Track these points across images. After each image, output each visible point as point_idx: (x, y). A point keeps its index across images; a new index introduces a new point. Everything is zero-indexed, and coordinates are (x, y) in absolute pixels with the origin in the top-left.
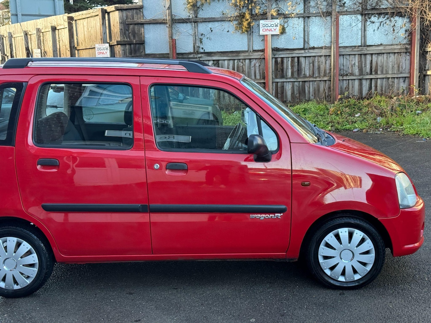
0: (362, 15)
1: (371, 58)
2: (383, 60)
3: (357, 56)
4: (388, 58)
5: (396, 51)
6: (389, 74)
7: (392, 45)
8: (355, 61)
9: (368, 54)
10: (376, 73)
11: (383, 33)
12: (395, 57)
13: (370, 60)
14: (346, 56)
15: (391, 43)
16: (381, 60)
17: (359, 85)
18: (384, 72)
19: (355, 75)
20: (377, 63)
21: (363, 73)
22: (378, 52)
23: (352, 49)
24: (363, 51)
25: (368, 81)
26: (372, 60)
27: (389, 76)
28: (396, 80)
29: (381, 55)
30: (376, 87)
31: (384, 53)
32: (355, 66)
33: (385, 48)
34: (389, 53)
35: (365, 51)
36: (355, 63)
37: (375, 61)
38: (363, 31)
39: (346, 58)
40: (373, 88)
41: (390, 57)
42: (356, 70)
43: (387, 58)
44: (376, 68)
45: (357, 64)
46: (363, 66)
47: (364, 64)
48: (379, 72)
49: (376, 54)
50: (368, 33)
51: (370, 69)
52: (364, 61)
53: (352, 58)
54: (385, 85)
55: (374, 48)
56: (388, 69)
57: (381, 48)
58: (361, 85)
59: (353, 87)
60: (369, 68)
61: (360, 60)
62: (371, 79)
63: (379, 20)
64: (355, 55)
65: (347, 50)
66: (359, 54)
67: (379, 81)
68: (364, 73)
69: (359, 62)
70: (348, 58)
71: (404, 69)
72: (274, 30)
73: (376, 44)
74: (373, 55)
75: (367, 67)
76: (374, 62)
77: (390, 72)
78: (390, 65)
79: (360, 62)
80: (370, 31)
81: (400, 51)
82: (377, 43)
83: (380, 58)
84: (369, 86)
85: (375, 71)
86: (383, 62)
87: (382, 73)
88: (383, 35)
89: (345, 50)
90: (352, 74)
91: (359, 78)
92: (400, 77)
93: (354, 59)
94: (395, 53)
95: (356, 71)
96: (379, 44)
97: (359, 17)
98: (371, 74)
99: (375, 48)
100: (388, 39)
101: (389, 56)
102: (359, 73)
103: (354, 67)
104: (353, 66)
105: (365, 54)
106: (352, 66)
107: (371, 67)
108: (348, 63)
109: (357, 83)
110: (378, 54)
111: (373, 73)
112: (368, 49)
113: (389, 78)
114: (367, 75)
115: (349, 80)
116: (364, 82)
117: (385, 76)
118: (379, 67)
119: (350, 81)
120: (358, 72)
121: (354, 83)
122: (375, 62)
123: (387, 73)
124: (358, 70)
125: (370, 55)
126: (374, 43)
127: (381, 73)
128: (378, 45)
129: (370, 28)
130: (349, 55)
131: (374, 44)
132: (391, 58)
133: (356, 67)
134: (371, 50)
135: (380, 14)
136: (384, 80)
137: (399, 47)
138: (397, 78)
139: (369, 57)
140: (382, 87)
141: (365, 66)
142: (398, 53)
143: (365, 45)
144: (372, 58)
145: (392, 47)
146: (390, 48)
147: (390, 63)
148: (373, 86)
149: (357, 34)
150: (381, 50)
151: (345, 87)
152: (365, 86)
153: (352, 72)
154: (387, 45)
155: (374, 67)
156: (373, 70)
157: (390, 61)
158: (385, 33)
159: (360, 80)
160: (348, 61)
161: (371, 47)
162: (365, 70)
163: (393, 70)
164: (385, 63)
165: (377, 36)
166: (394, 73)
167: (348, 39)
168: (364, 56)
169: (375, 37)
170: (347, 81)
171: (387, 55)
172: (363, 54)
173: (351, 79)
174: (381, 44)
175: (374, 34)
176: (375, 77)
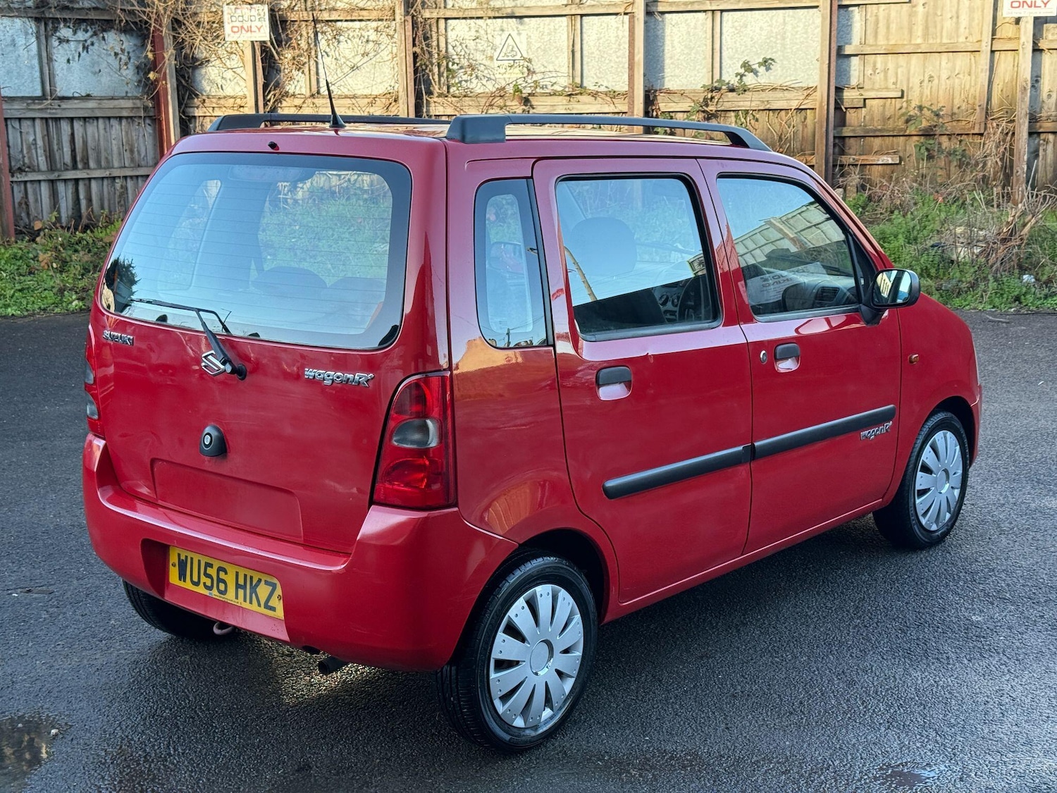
0: (37, 20)
1: (70, 130)
2: (96, 135)
3: (38, 122)
4: (108, 129)
5: (125, 114)
6: (113, 168)
7: (112, 98)
8: (35, 135)
9: (63, 118)
10: (86, 166)
11: (88, 67)
12: (123, 127)
13: (70, 133)
14: (13, 121)
15: (111, 94)
16: (93, 133)
17: (50, 196)
18: (103, 164)
19: (39, 171)
20: (85, 143)
21: (56, 166)
22: (86, 115)
23: (28, 104)
24: (54, 111)
25: (70, 186)
26: (73, 134)
27: (116, 173)
28: (130, 184)
29: (91, 121)
30: (89, 200)
31: (97, 118)
32: (36, 148)
33: (101, 106)
34: (109, 118)
35: (58, 111)
36: (35, 140)
37: (81, 135)
38: (45, 60)
39: (13, 127)
40: (83, 203)
41: (112, 126)
42: (40, 159)
43: (105, 129)
44: (85, 154)
45: (40, 143)
46: (56, 147)
47: (55, 142)
48: (92, 164)
49: (79, 118)
50: (56, 67)
51: (72, 154)
52: (55, 136)
53: (28, 125)
54: (109, 193)
55: (75, 103)
56: (110, 158)
57: (91, 104)
58: (54, 195)
59: (36, 200)
60: (70, 153)
61: (45, 133)
62: (77, 181)
63: (76, 36)
64: (34, 119)
65: (16, 106)
66: (42, 118)
67: (94, 184)
68: (58, 166)
69: (43, 138)
70: (18, 127)
71: (142, 156)
73: (76, 95)
74: (75, 121)
75: (65, 149)
76: (79, 140)
77: (116, 164)
78: (114, 145)
79: (46, 138)
80: (59, 61)
81: (131, 115)
82: (79, 91)
83: (91, 129)
84: (72, 199)
85: (82, 160)
86: (99, 140)
87: (99, 167)
88: (90, 74)
89: (10, 107)
90: (33, 169)
91: (52, 177)
92: (137, 177)
93: (31, 130)
94: (121, 118)
95: (42, 162)
96: (84, 95)
97: (31, 26)
98: (75, 167)
99: (78, 103)
100: (101, 84)
101: (108, 125)
102: (47, 164)
103: (34, 151)
104: (33, 147)
105: (57, 120)
106: (29, 148)
107: (73, 151)
108: (19, 140)
109: (45, 189)
110: (85, 118)
111: (80, 166)
112: (64, 106)
113: (114, 178)
114: (67, 170)
115: (25, 182)
116: (61, 187)
117: (107, 173)
118: (90, 152)
119: (29, 185)
120: (45, 163)
121: (38, 190)
122: (81, 140)
123: (109, 167)
124: (44, 158)
125: (67, 120)
126: (73, 91)
127: (96, 167)
128: (82, 98)
129: (60, 54)
130: (20, 119)
131: (71, 95)
132: (114, 128)
133: (40, 151)
134: (71, 109)
135: (79, 22)
136: (105, 182)
137: (129, 104)
138: (131, 177)
139: (65, 126)
140: (102, 200)
141: (61, 148)
142: (127, 118)
143: (48, 94)
144: (72, 128)
145: (116, 103)
146: (112, 107)
147: (114, 142)
148: (82, 196)
149: (33, 68)
150: (92, 109)
151: (19, 201)
152: (65, 198)
153: (30, 162)
154: (101, 99)
155: (81, 151)
156: (78, 159)
157: (113, 137)
158: (93, 70)
159: (52, 182)
160: (19, 134)
161: (70, 101)
162: (60, 159)
163: (121, 160)
164: (102, 143)
165: (76, 76)
166: (125, 167)
167: (11, 79)
168: (54, 123)
169: (72, 78)
170: (22, 186)
171: (105, 122)
172: (52, 118)
173: (31, 181)
174: (88, 95)
175: (69, 69)
176: (88, 174)
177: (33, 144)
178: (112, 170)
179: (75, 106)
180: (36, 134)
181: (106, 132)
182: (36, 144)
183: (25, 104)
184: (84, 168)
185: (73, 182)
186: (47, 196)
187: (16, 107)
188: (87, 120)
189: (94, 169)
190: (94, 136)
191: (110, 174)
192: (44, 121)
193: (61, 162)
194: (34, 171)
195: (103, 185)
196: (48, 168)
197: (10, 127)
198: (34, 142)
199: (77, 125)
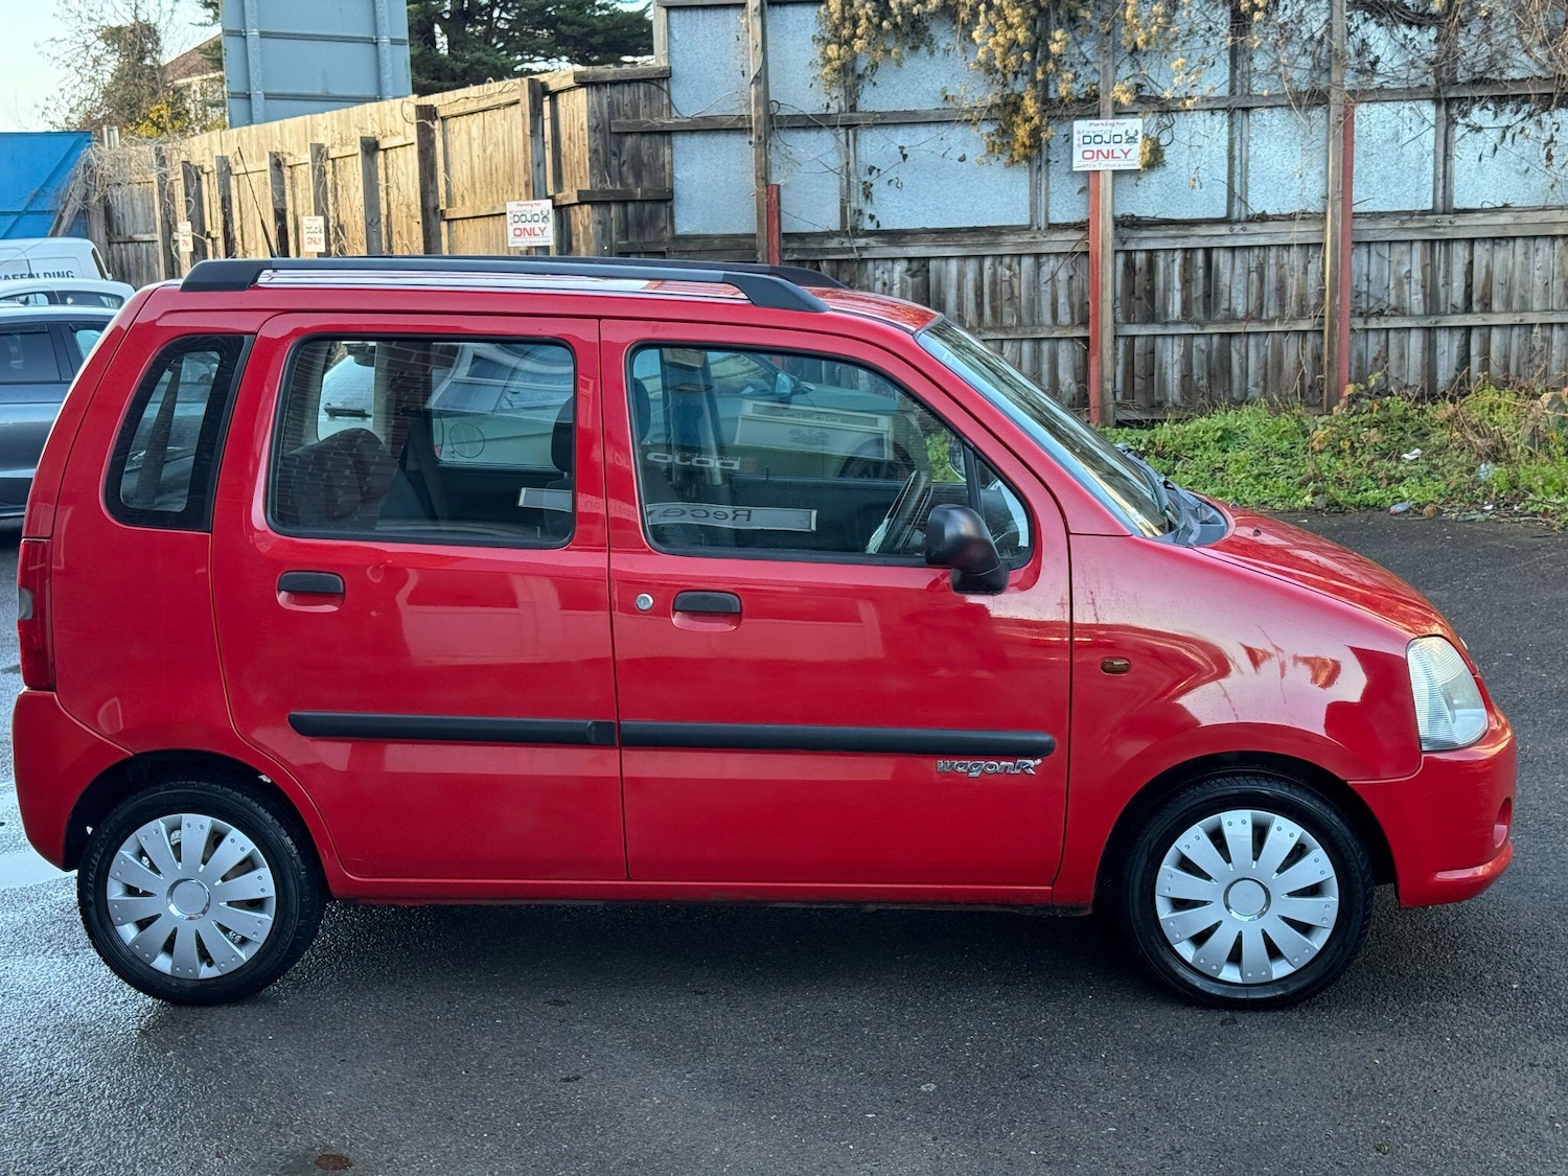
0: (1437, 101)
1: (1467, 255)
2: (1510, 263)
3: (1417, 247)
4: (1531, 255)
5: (1559, 231)
6: (1532, 311)
7: (1544, 209)
8: (1411, 264)
9: (1457, 240)
10: (1487, 307)
11: (1512, 165)
12: (1556, 251)
13: (1467, 261)
14: (1379, 247)
15: (1541, 202)
16: (1505, 261)
17: (1424, 349)
18: (1515, 305)
19: (1411, 315)
20: (1489, 274)
21: (1438, 307)
22: (1493, 235)
23: (1402, 222)
24: (1441, 230)
25: (1458, 336)
26: (1471, 263)
27: (1530, 318)
28: (1557, 333)
29: (1504, 242)
30: (1486, 353)
31: (1514, 238)
32: (1410, 283)
33: (1520, 221)
34: (1535, 237)
35: (1449, 230)
36: (1410, 271)
37: (1484, 263)
38: (1441, 159)
39: (1379, 254)
40: (1475, 361)
41: (1537, 250)
42: (1413, 298)
43: (1525, 254)
44: (1487, 290)
45: (1417, 275)
46: (1441, 281)
47: (1441, 273)
48: (1496, 305)
49: (1484, 239)
50: (1457, 167)
51: (1466, 290)
52: (1442, 266)
53: (1402, 253)
54: (1519, 348)
55: (1478, 219)
56: (1529, 295)
57: (1505, 218)
58: (1430, 348)
59: (1402, 356)
60: (1463, 289)
61: (1428, 261)
62: (1469, 329)
63: (1497, 121)
64: (1411, 242)
65: (1384, 224)
66: (1425, 241)
67: (1496, 335)
68: (1442, 308)
69: (1424, 268)
70: (1387, 256)
72: (1123, 156)
73: (1487, 206)
74: (1476, 244)
75: (1455, 284)
76: (1480, 269)
77: (1537, 305)
78: (1536, 278)
79: (1429, 268)
80: (1464, 157)
82: (1492, 200)
83: (1502, 254)
84: (1459, 354)
85: (1482, 299)
86: (1513, 271)
87: (1508, 307)
88: (1513, 174)
89: (1373, 226)
90: (1399, 311)
91: (1426, 323)
93: (1406, 258)
94: (1554, 237)
95: (1415, 300)
96: (1499, 204)
97: (1429, 110)
98: (1468, 309)
99: (1482, 218)
100: (1529, 189)
101: (1532, 249)
102: (1425, 304)
103: (1406, 287)
104: (1405, 281)
105: (1448, 242)
106: (1400, 283)
107: (1469, 286)
108: (1387, 272)
109: (1415, 341)
110: (1494, 239)
111: (1476, 307)
112: (1458, 222)
113: (1532, 325)
114: (1454, 313)
115: (1388, 330)
116: (1442, 339)
117: (1516, 319)
118: (1496, 288)
119: (1392, 334)
120: (1422, 305)
121: (1406, 341)
122: (1484, 271)
123: (1525, 307)
124: (1420, 296)
125: (1463, 243)
126: (1481, 201)
127: (1503, 309)
128: (1495, 210)
129: (1467, 150)
130: (1390, 242)
131: (1479, 207)
132: (1540, 253)
133: (1416, 287)
134: (1468, 226)
135: (1500, 101)
136: (1516, 331)
138: (1562, 325)
139: (1460, 253)
140: (1506, 357)
141: (1448, 283)
142: (1564, 237)
143: (1446, 208)
144: (1472, 253)
145: (1545, 215)
146: (1538, 221)
147: (1537, 273)
148: (1474, 352)
149: (1421, 170)
150: (1505, 226)
151: (1374, 355)
152: (1446, 354)
153: (1399, 302)
154: (1525, 210)
155: (1481, 286)
156: (1475, 298)
157: (1538, 265)
158: (1518, 168)
159: (1430, 331)
160: (1387, 263)
161: (1470, 215)
162: (1447, 297)
163: (1547, 299)
164: (1517, 274)
165: (1490, 178)
166: (1552, 310)
167: (1387, 186)
168: (1443, 248)
169: (1483, 182)
170: (1382, 336)
171: (1526, 244)
172: (1440, 240)
173: (1396, 329)
174: (1506, 206)
175: (1479, 170)
176: (1484, 320)
177: (1407, 278)
178: (1526, 314)
179: (1476, 223)
180: (1413, 262)
181: (1527, 259)
182: (1410, 277)
183: (1398, 222)
184: (1482, 311)
185: (1463, 331)
187: (1383, 226)
188: (1497, 241)
189: (1500, 313)
190: (1505, 267)
191: (1521, 320)
192: (1428, 244)
193: (1447, 303)
194: (1404, 315)
195: (1511, 335)
196: (1425, 310)
197: (1373, 252)
198: (1408, 275)
199: (1478, 249)
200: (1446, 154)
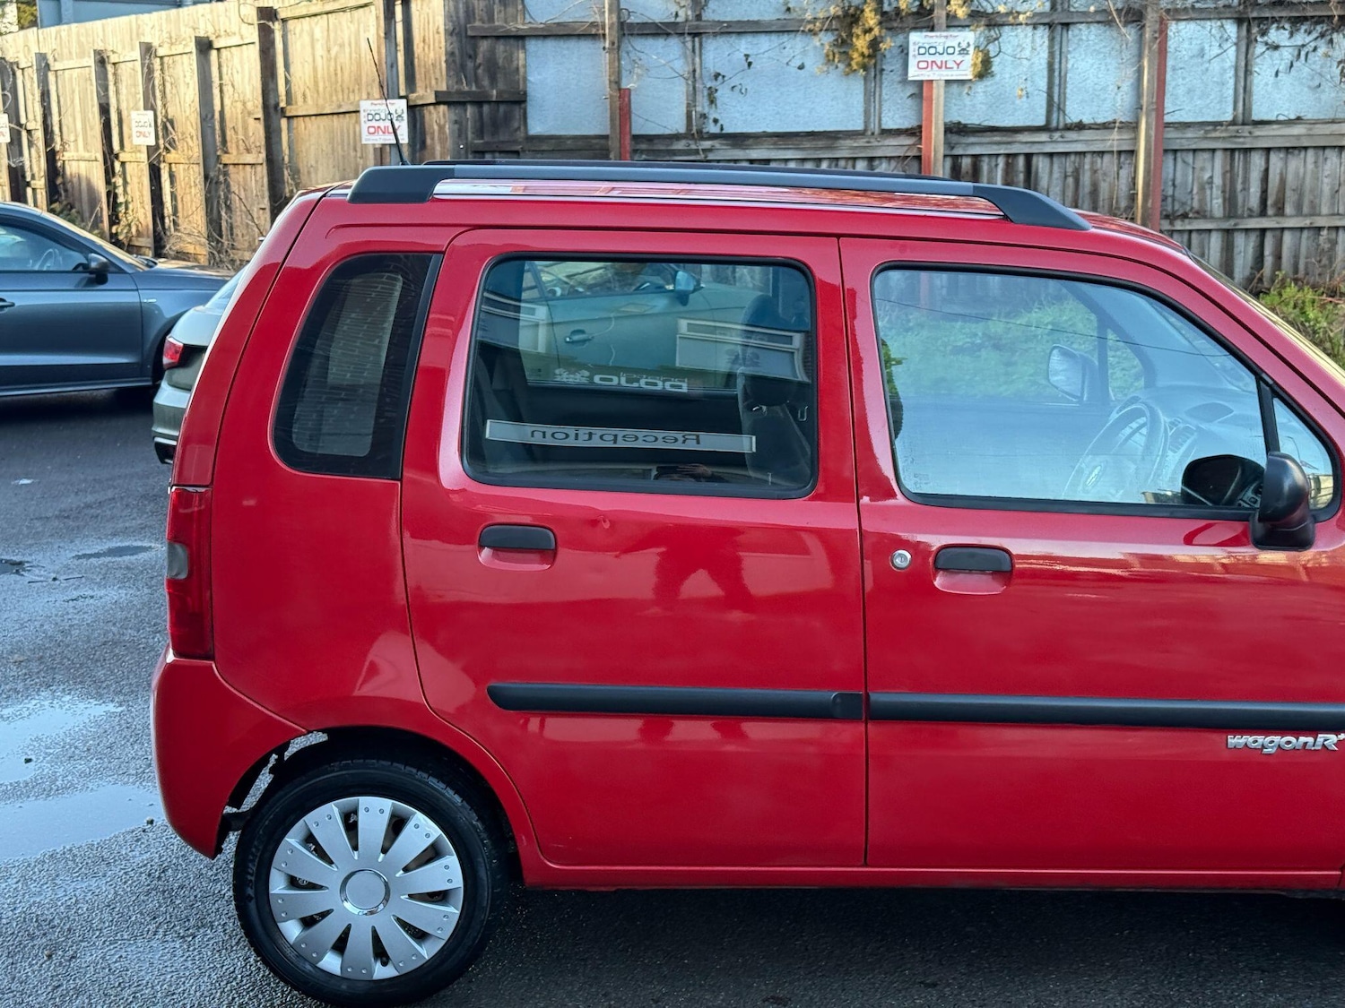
0: (1239, 21)
1: (1263, 163)
2: (1302, 170)
3: (1219, 155)
4: (1320, 163)
6: (1319, 215)
7: (1333, 122)
8: (1213, 171)
9: (1255, 149)
10: (1280, 211)
11: (1305, 81)
13: (1263, 169)
14: (1184, 154)
15: (1330, 116)
16: (1297, 168)
17: (1222, 249)
18: (1306, 210)
19: (1212, 218)
20: (1283, 181)
21: (1236, 212)
22: (1288, 145)
23: (1206, 132)
24: (1241, 140)
25: (1253, 238)
26: (1267, 170)
27: (1320, 222)
29: (1296, 152)
30: (1278, 257)
31: (1306, 148)
32: (1211, 188)
33: (1311, 133)
34: (1324, 148)
35: (1247, 140)
36: (1211, 177)
37: (1278, 171)
38: (1242, 74)
39: (1184, 162)
40: (1269, 260)
41: (1326, 159)
42: (1214, 201)
43: (1315, 162)
44: (1280, 196)
45: (1218, 181)
46: (1239, 187)
47: (1240, 180)
48: (1289, 209)
49: (1279, 149)
50: (1255, 81)
51: (1261, 197)
52: (1241, 173)
53: (1204, 160)
54: (1308, 249)
55: (1273, 129)
56: (1317, 201)
57: (1298, 130)
58: (1228, 249)
60: (1258, 194)
61: (1228, 168)
62: (1263, 231)
63: (1293, 39)
64: (1214, 150)
65: (1190, 134)
66: (1226, 150)
67: (1287, 237)
68: (1240, 212)
69: (1224, 174)
70: (1191, 162)
72: (955, 66)
73: (1281, 118)
74: (1272, 153)
75: (1252, 190)
76: (1274, 177)
77: (1325, 210)
78: (1325, 185)
79: (1228, 175)
80: (1263, 73)
82: (1286, 113)
83: (1295, 163)
84: (1254, 254)
85: (1276, 204)
86: (1304, 178)
87: (1299, 211)
88: (1306, 89)
89: (1180, 135)
90: (1201, 214)
91: (1226, 225)
93: (1208, 166)
95: (1216, 204)
96: (1293, 117)
97: (1231, 28)
98: (1263, 213)
99: (1278, 129)
100: (1320, 103)
101: (1321, 158)
102: (1224, 208)
103: (1208, 192)
104: (1207, 186)
105: (1247, 151)
106: (1202, 189)
107: (1264, 192)
108: (1190, 178)
109: (1215, 242)
110: (1286, 149)
111: (1270, 211)
112: (1256, 132)
113: (1320, 229)
114: (1250, 216)
115: (1190, 232)
116: (1239, 240)
117: (1306, 222)
118: (1288, 193)
119: (1194, 236)
120: (1221, 208)
121: (1206, 241)
122: (1278, 177)
123: (1314, 212)
124: (1220, 201)
125: (1260, 152)
126: (1276, 113)
127: (1293, 212)
128: (1289, 122)
129: (1265, 66)
130: (1195, 151)
131: (1274, 119)
132: (1329, 162)
133: (1217, 192)
134: (1265, 137)
135: (1296, 21)
136: (1305, 234)
139: (1257, 160)
140: (1296, 257)
141: (1246, 189)
143: (1245, 120)
144: (1267, 162)
145: (1335, 127)
146: (1328, 133)
147: (1326, 180)
148: (1267, 251)
149: (1223, 84)
150: (1298, 137)
152: (1242, 254)
153: (1201, 206)
154: (1316, 122)
155: (1275, 190)
156: (1270, 202)
157: (1326, 173)
158: (1311, 83)
159: (1228, 233)
160: (1191, 170)
161: (1267, 127)
162: (1244, 202)
163: (1334, 204)
164: (1307, 181)
165: (1285, 92)
166: (1338, 214)
167: (1192, 99)
168: (1242, 156)
169: (1279, 96)
170: (1186, 236)
171: (1316, 153)
172: (1239, 149)
173: (1198, 231)
174: (1299, 118)
175: (1276, 84)
176: (1278, 223)
177: (1209, 183)
178: (1315, 218)
179: (1272, 133)
180: (1215, 169)
181: (1317, 167)
182: (1211, 183)
183: (1202, 132)
184: (1276, 215)
185: (1258, 233)
186: (1218, 249)
187: (1189, 135)
188: (1290, 150)
189: (1291, 216)
190: (1297, 174)
191: (1311, 223)
192: (1229, 153)
193: (1244, 206)
194: (1205, 217)
195: (1301, 237)
196: (1224, 214)
197: (1179, 160)
198: (1210, 180)
199: (1274, 157)
200: (1245, 71)
